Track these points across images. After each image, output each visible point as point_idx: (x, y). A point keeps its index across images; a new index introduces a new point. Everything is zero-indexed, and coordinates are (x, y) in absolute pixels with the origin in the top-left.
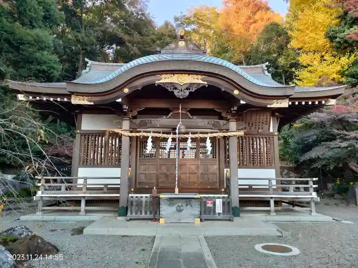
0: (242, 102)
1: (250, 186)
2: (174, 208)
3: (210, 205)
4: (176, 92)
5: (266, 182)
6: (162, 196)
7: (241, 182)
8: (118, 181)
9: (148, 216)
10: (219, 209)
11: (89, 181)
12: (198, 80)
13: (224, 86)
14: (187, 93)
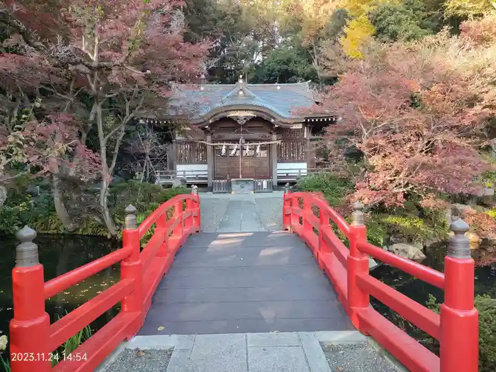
0: (276, 126)
1: (287, 174)
2: (239, 186)
3: (260, 184)
4: (238, 121)
5: (297, 171)
6: (232, 180)
7: (278, 172)
8: (206, 173)
9: (225, 191)
10: (265, 186)
11: (186, 173)
12: (251, 114)
13: (265, 117)
14: (245, 121)
